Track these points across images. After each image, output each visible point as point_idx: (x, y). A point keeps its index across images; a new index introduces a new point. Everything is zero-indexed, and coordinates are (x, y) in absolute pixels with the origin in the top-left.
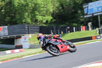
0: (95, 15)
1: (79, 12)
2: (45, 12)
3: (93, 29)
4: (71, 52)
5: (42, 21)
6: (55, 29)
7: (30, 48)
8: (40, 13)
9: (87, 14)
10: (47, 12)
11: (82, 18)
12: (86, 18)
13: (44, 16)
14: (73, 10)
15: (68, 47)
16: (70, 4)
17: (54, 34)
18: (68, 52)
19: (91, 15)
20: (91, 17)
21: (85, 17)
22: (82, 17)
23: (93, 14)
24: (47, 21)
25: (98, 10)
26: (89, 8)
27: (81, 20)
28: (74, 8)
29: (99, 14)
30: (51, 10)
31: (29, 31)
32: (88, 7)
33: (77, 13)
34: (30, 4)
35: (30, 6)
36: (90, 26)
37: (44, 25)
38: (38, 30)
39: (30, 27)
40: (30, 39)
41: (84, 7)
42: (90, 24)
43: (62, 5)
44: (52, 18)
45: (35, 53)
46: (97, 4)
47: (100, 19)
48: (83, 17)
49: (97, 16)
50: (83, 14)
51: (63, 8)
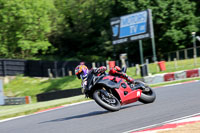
0: (133, 39)
1: (103, 33)
2: (35, 33)
3: (130, 66)
4: (145, 102)
5: (30, 50)
6: (56, 66)
7: (6, 104)
8: (25, 35)
9: (117, 38)
10: (39, 33)
11: (108, 45)
12: (117, 44)
13: (34, 41)
14: (92, 30)
15: (138, 93)
16: (85, 18)
17: (54, 76)
18: (138, 102)
19: (125, 40)
20: (125, 43)
21: (114, 42)
22: (108, 43)
23: (129, 38)
24: (40, 51)
25: (138, 30)
26: (122, 26)
27: (107, 48)
28: (92, 25)
29: (140, 37)
30: (48, 30)
31: (3, 71)
32: (119, 24)
33: (100, 35)
34: (5, 17)
35: (6, 21)
36: (123, 61)
37: (34, 59)
38: (23, 69)
39: (5, 63)
40: (5, 87)
41: (112, 23)
42: (123, 57)
43: (69, 20)
44: (50, 45)
45: (17, 115)
46: (136, 19)
47: (143, 46)
48: (111, 44)
49: (137, 42)
50: (111, 38)
51: (72, 25)
